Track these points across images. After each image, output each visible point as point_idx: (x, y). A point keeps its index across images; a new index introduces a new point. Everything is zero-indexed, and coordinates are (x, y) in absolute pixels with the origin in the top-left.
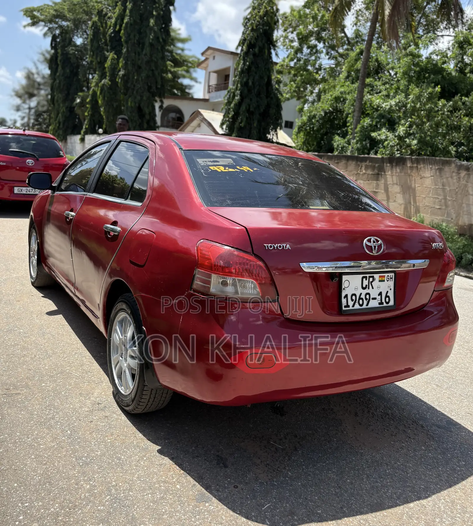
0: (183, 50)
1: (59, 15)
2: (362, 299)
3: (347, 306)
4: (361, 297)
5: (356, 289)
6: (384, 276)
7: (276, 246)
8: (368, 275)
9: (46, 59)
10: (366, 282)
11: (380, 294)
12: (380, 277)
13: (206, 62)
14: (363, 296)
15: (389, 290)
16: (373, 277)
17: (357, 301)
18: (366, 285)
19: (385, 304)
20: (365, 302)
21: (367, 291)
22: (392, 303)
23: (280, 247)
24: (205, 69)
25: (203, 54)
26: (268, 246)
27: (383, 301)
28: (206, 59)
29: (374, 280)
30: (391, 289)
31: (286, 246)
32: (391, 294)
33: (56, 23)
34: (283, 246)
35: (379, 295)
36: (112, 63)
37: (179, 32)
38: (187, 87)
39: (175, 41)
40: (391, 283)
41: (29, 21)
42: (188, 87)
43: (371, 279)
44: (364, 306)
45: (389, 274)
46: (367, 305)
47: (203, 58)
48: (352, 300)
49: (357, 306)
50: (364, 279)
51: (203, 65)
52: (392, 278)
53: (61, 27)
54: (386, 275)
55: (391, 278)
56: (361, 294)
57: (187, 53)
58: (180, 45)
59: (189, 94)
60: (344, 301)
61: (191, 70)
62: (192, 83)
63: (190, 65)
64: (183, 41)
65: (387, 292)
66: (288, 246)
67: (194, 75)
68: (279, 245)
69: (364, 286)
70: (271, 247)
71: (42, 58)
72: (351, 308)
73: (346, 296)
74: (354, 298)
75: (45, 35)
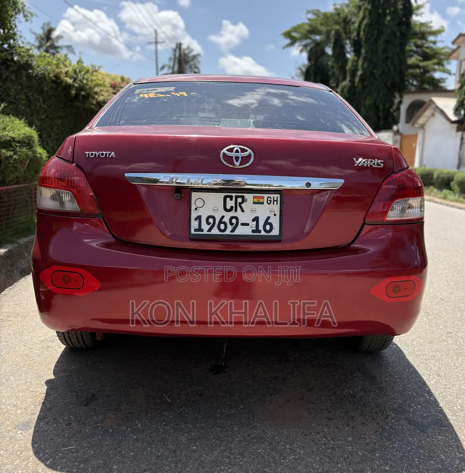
0: (434, 43)
1: (313, 30)
2: (225, 224)
3: (200, 229)
4: (223, 220)
5: (216, 210)
6: (263, 198)
7: (97, 154)
8: (234, 195)
9: (302, 72)
10: (230, 203)
11: (256, 219)
12: (254, 197)
13: (458, 51)
14: (226, 220)
15: (272, 216)
16: (243, 197)
17: (216, 225)
18: (232, 207)
19: (263, 233)
20: (230, 228)
21: (232, 214)
22: (276, 232)
23: (102, 154)
24: (457, 58)
25: (453, 43)
26: (89, 154)
27: (261, 228)
28: (459, 47)
29: (244, 200)
30: (275, 215)
31: (110, 154)
32: (275, 222)
33: (310, 38)
34: (106, 154)
35: (253, 220)
36: (352, 65)
37: (431, 25)
38: (439, 81)
39: (427, 35)
40: (276, 208)
41: (288, 41)
42: (442, 81)
43: (240, 200)
44: (228, 232)
45: (272, 196)
46: (233, 231)
47: (454, 47)
48: (208, 223)
49: (215, 231)
50: (228, 199)
51: (455, 54)
52: (277, 201)
53: (314, 41)
54: (266, 196)
55: (274, 201)
56: (223, 217)
57: (439, 45)
58: (431, 38)
59: (442, 87)
60: (194, 224)
61: (445, 63)
62: (444, 76)
63: (442, 57)
64: (435, 33)
65: (269, 218)
66: (113, 153)
67: (448, 67)
68: (101, 153)
69: (228, 207)
70: (92, 154)
71: (299, 72)
72: (205, 232)
73: (199, 218)
74: (211, 220)
75: (301, 51)
